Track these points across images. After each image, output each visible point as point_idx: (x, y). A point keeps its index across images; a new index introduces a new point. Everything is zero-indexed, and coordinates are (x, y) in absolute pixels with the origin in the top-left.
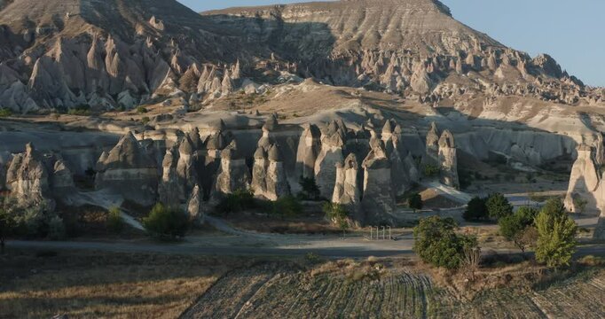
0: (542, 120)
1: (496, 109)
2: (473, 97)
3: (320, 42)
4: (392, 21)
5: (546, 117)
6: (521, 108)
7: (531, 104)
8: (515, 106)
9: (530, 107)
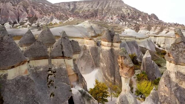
0: (166, 33)
1: (145, 29)
2: (135, 26)
3: (86, 11)
4: (107, 5)
5: (168, 32)
6: (156, 29)
7: (159, 27)
8: (153, 28)
9: (160, 28)
